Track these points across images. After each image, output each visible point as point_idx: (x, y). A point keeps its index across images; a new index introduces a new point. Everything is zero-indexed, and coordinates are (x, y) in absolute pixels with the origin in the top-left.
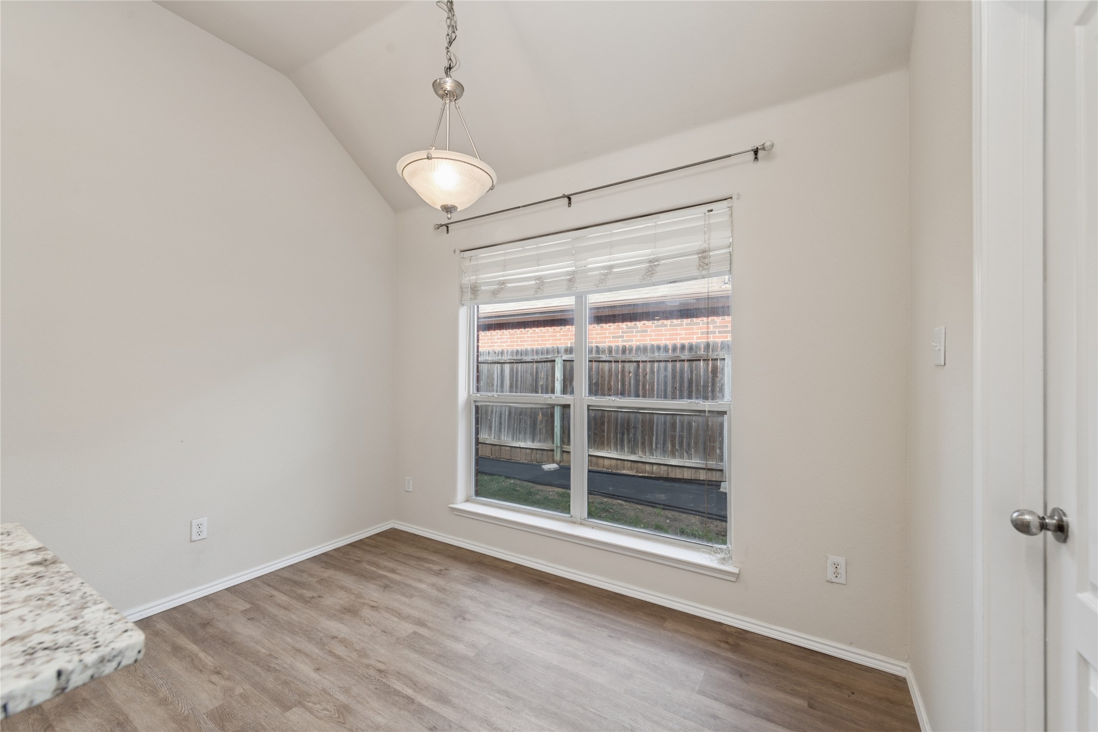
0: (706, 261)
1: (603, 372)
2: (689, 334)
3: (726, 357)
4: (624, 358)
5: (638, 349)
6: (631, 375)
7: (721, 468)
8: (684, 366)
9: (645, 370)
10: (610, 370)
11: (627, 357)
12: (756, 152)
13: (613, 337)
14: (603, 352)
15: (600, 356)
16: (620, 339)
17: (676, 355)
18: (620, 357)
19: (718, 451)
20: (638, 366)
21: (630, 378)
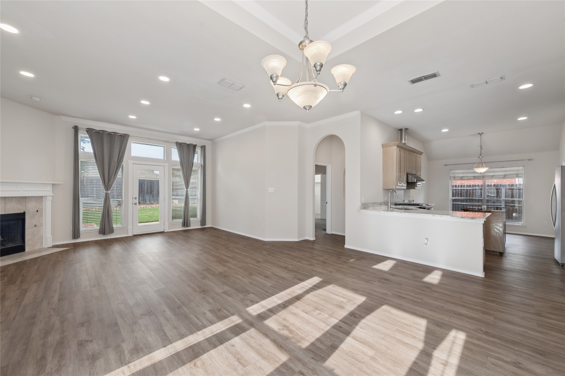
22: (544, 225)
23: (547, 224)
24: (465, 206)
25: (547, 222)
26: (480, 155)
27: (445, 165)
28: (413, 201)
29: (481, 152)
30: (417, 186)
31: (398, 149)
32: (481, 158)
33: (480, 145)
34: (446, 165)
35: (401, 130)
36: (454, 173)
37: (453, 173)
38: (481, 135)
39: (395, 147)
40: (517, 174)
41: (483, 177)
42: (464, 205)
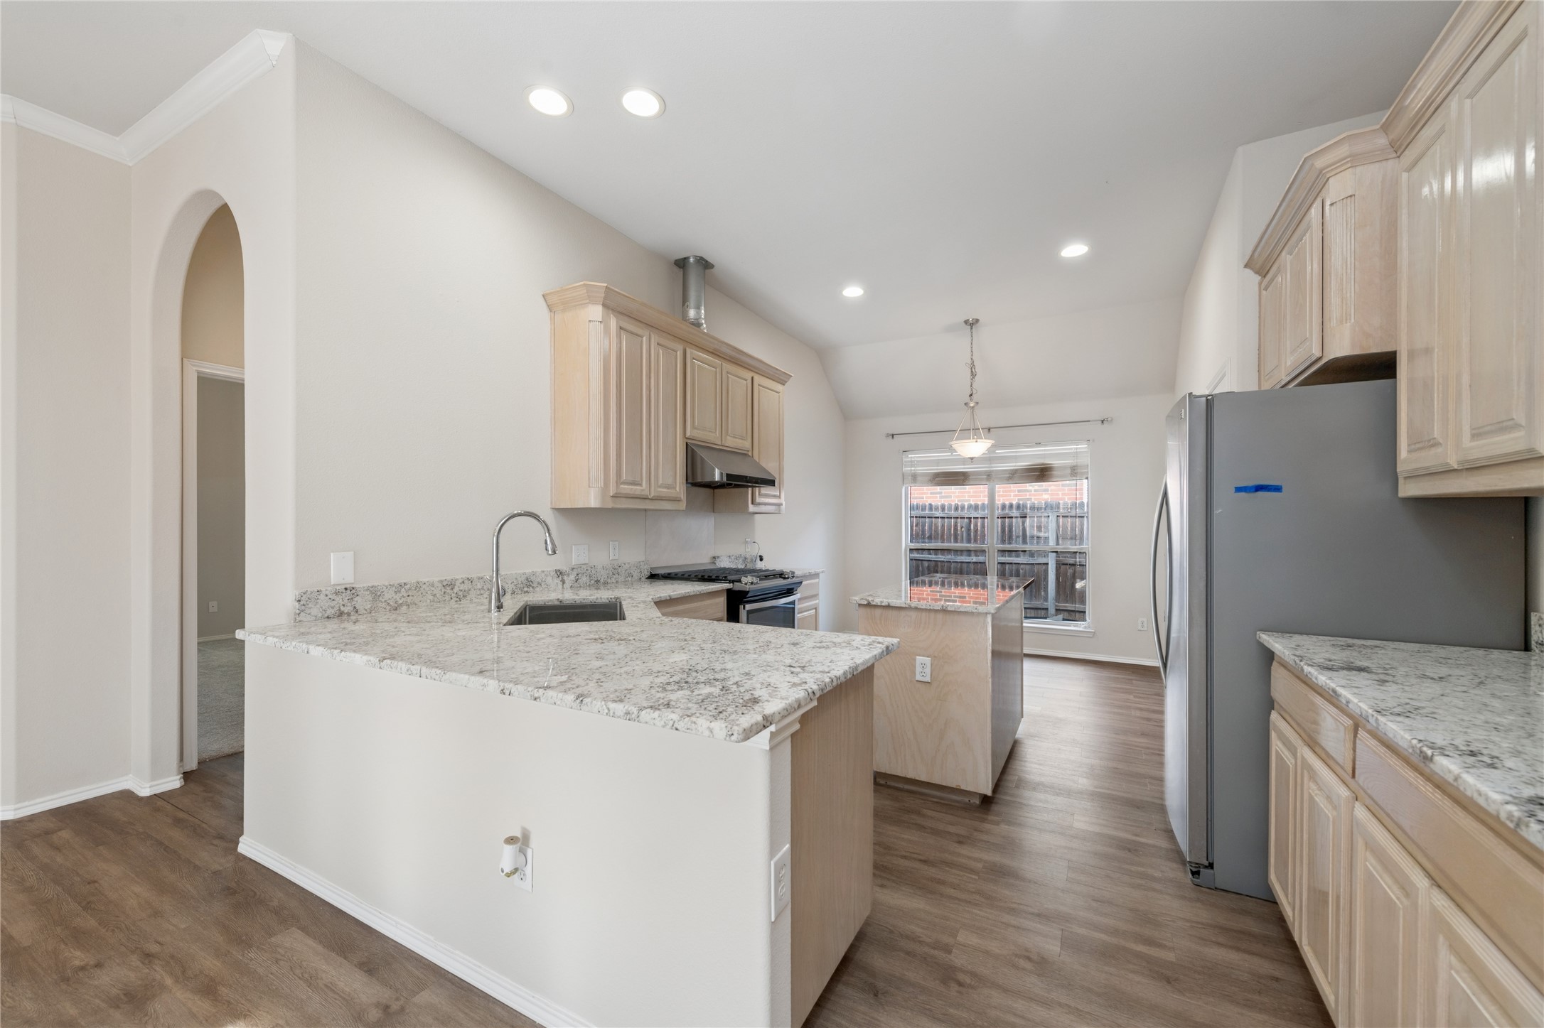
0: (1076, 471)
1: (936, 527)
2: (1006, 491)
3: (1050, 515)
4: (956, 514)
5: (970, 507)
6: (963, 529)
7: (1046, 607)
8: (1012, 522)
9: (976, 525)
10: (943, 526)
11: (959, 513)
12: (1103, 421)
13: (931, 493)
14: (937, 509)
15: (933, 512)
16: (938, 495)
17: (1005, 512)
18: (953, 513)
19: (1043, 593)
20: (970, 521)
21: (963, 532)
22: (1140, 628)
23: (1145, 625)
24: (965, 565)
25: (1145, 620)
26: (971, 395)
27: (888, 435)
28: (758, 559)
29: (971, 386)
30: (758, 500)
31: (613, 323)
32: (973, 407)
33: (970, 362)
34: (893, 436)
35: (682, 264)
36: (912, 463)
37: (912, 461)
38: (972, 325)
39: (596, 311)
40: (1074, 466)
41: (989, 476)
42: (963, 564)
